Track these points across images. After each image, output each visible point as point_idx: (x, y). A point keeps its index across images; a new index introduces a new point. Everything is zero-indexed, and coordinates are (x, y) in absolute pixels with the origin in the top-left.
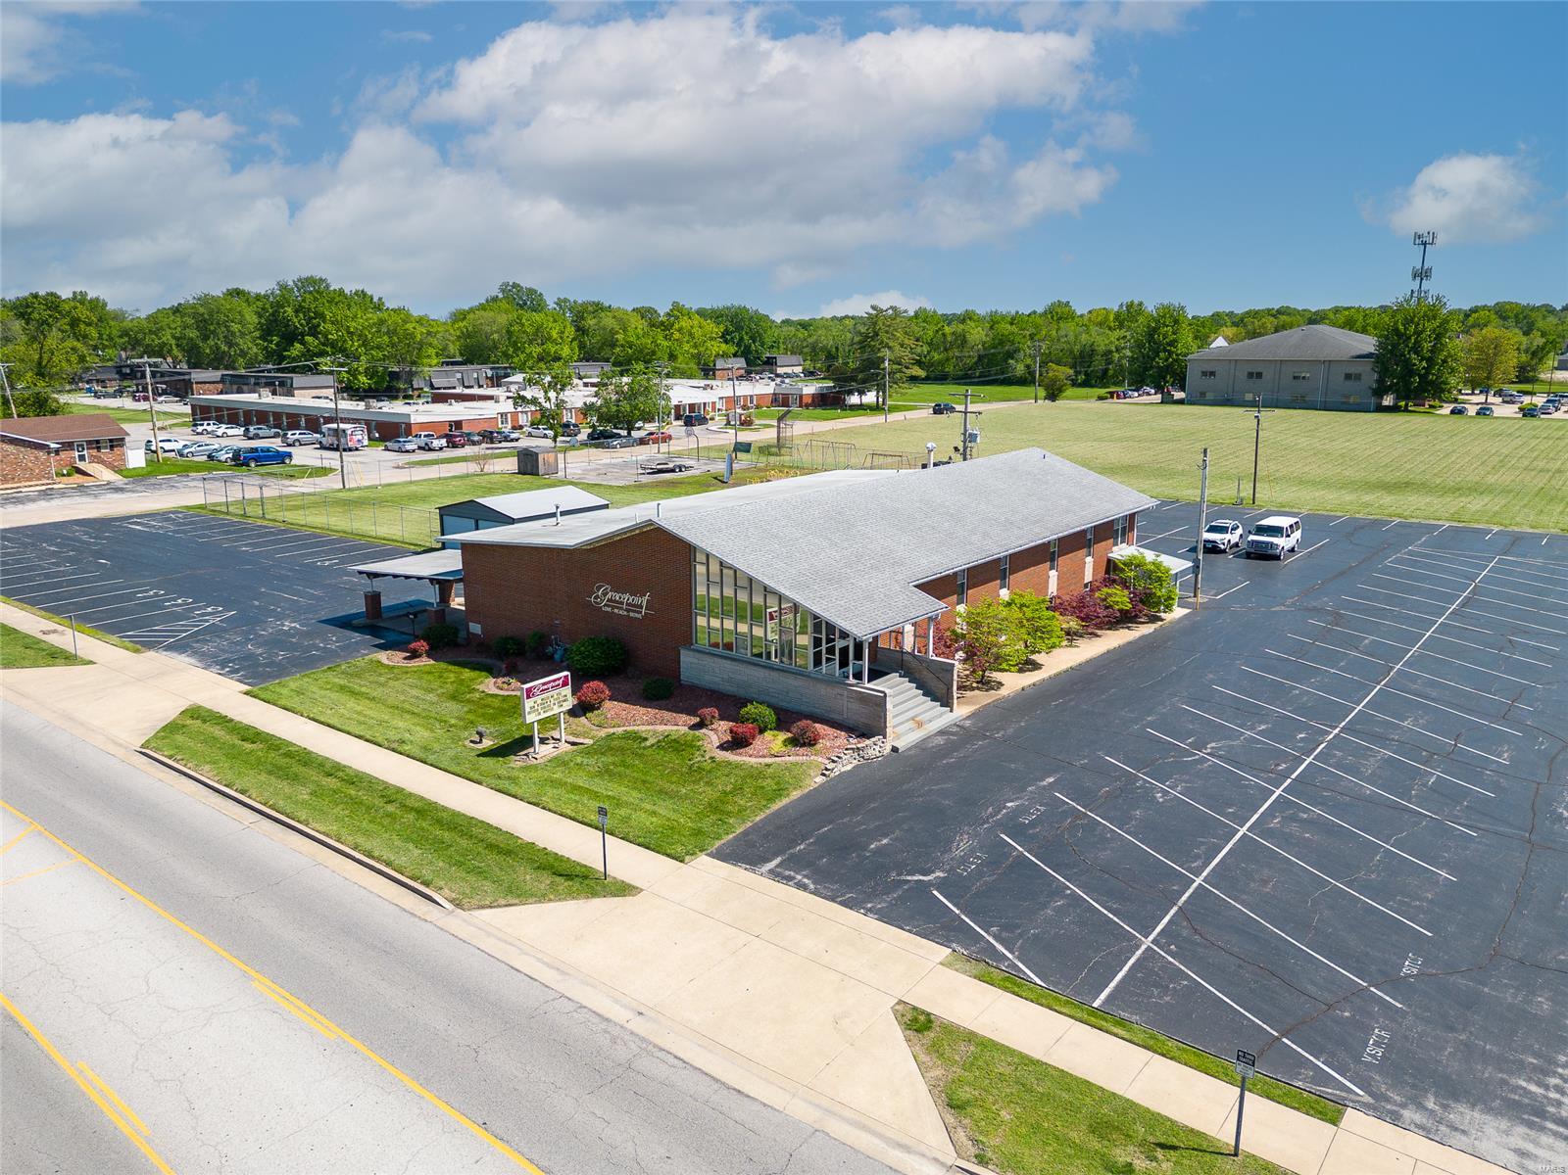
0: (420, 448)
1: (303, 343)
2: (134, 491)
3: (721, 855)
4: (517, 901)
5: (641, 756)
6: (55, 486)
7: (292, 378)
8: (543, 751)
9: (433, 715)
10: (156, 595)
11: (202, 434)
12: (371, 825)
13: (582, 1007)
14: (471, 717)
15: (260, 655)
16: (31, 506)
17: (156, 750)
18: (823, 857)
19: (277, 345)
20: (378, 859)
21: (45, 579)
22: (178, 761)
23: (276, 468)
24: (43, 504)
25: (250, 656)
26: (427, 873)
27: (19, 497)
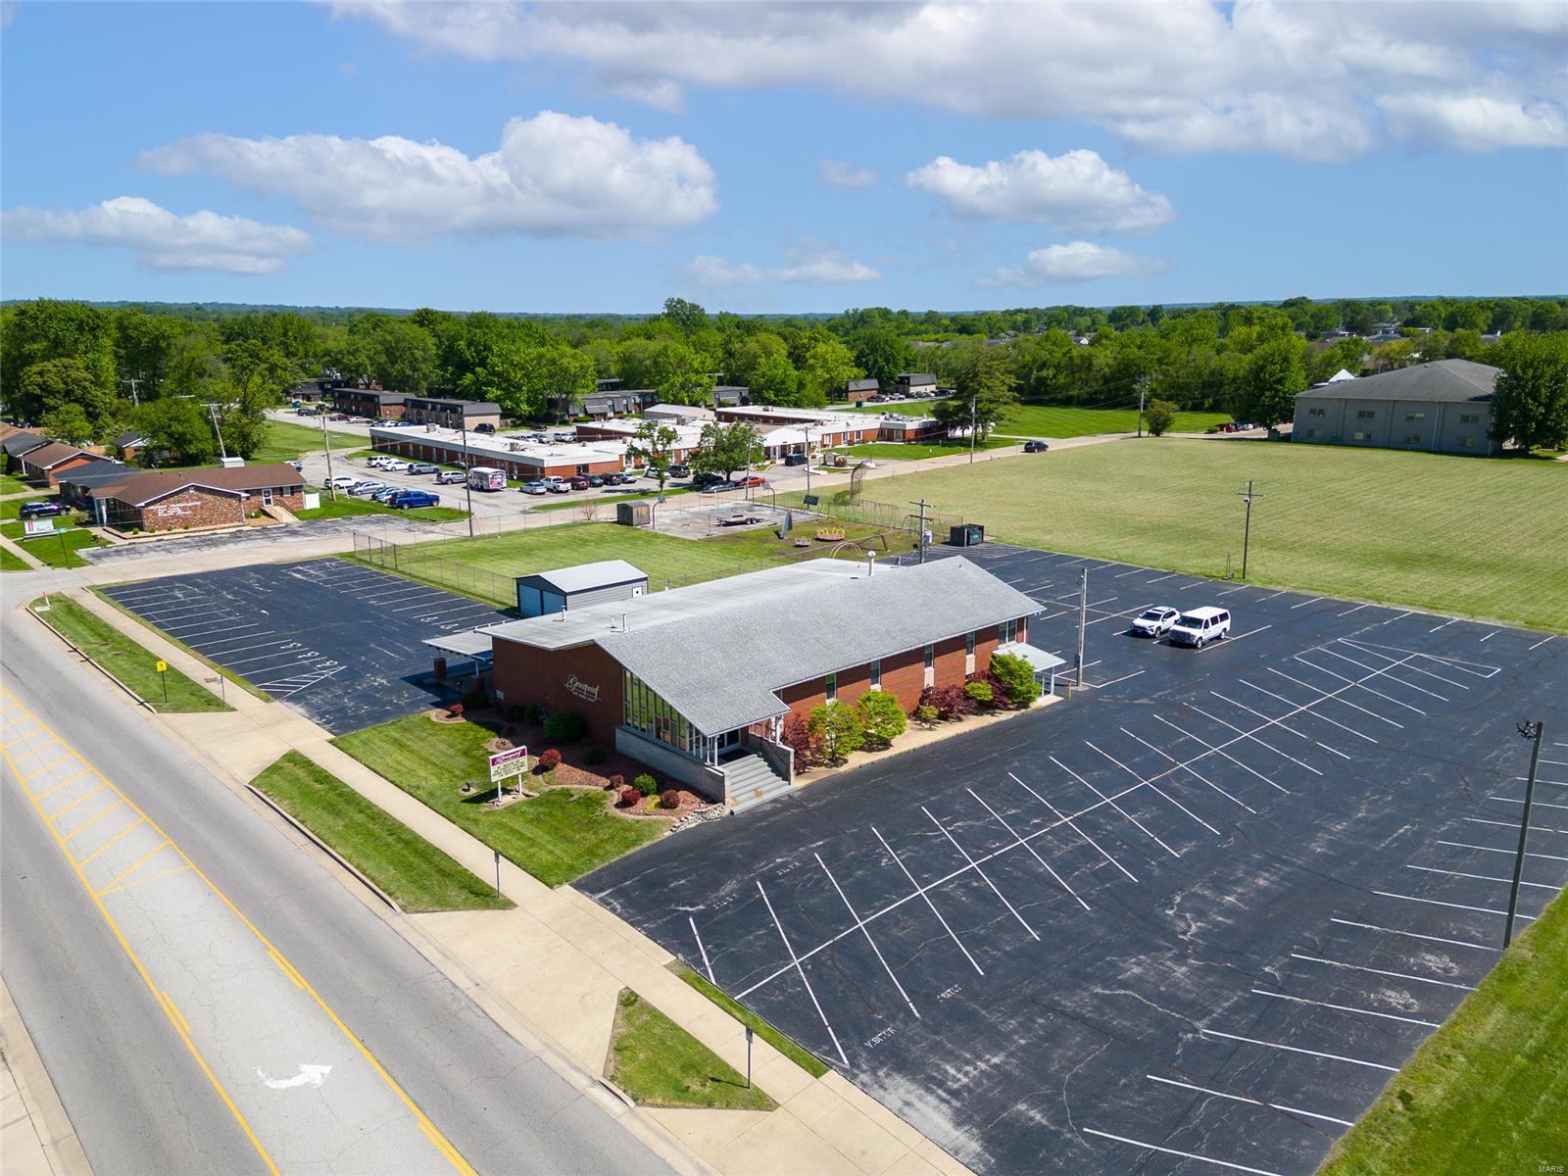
0: (549, 490)
1: (474, 373)
2: (305, 535)
3: (578, 886)
4: (439, 909)
5: (563, 808)
6: (244, 528)
7: (462, 406)
8: (504, 800)
9: (447, 767)
10: (295, 647)
11: (375, 466)
12: (374, 852)
13: (447, 978)
14: (470, 770)
15: (350, 708)
16: (222, 549)
17: (258, 787)
18: (637, 890)
19: (451, 374)
20: (368, 876)
21: (219, 628)
22: (269, 796)
23: (423, 510)
24: (231, 546)
25: (344, 709)
26: (393, 887)
27: (216, 539)
